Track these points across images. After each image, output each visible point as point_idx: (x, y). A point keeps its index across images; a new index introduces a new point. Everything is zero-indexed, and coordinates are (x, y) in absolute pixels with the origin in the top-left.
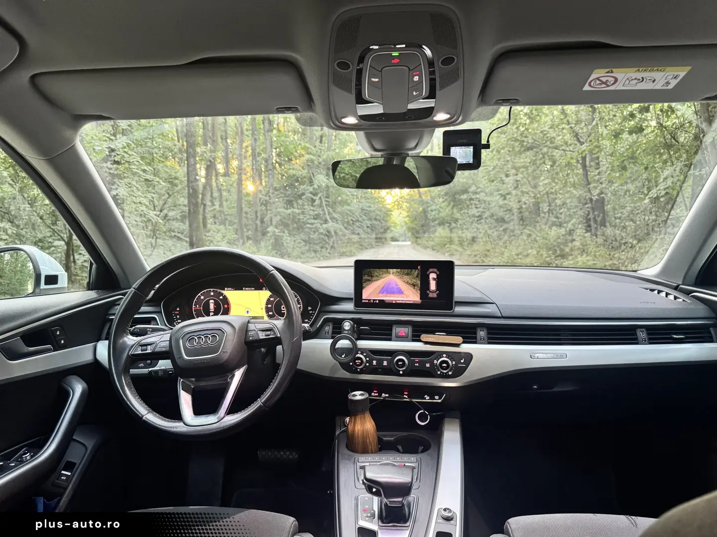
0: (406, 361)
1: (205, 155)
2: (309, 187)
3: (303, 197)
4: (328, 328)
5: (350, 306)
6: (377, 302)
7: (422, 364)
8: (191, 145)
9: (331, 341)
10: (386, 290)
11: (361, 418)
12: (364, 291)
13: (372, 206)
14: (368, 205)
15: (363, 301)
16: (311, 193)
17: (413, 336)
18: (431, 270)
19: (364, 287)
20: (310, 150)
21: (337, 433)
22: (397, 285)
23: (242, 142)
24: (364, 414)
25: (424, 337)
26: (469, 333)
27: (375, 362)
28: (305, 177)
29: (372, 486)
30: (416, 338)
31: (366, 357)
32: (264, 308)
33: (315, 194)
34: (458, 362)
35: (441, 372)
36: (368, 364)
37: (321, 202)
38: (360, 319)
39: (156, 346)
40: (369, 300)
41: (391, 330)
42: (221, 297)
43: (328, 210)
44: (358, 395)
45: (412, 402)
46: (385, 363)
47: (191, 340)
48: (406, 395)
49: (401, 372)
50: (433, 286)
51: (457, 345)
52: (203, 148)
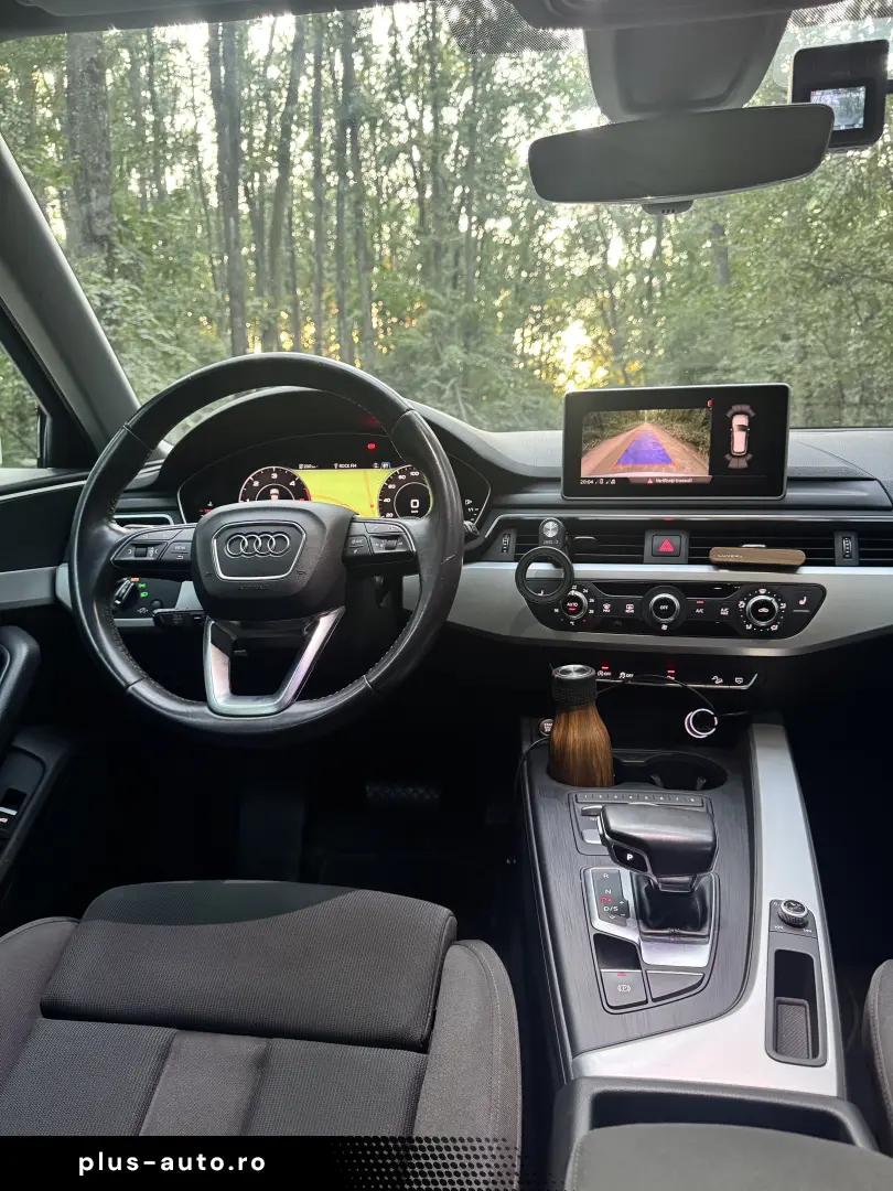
0: (677, 603)
1: (260, 312)
2: (432, 368)
3: (424, 386)
4: (507, 541)
5: (553, 495)
6: (613, 482)
7: (712, 610)
8: (237, 296)
9: (514, 566)
10: (633, 456)
11: (580, 716)
12: (583, 460)
13: (542, 400)
14: (534, 398)
15: (583, 482)
16: (437, 378)
17: (691, 553)
18: (736, 408)
19: (586, 452)
20: (435, 301)
21: (526, 748)
22: (657, 444)
23: (320, 290)
24: (586, 708)
25: (718, 554)
26: (819, 543)
27: (607, 607)
28: (427, 351)
29: (621, 847)
30: (697, 557)
31: (588, 596)
32: (376, 503)
33: (444, 380)
34: (794, 604)
35: (754, 626)
36: (591, 612)
37: (455, 394)
38: (575, 520)
39: (163, 551)
40: (595, 480)
41: (642, 542)
42: (293, 483)
43: (466, 408)
44: (574, 672)
45: (688, 689)
46: (630, 609)
47: (234, 541)
48: (671, 675)
49: (664, 627)
50: (739, 443)
51: (792, 569)
52: (256, 301)
